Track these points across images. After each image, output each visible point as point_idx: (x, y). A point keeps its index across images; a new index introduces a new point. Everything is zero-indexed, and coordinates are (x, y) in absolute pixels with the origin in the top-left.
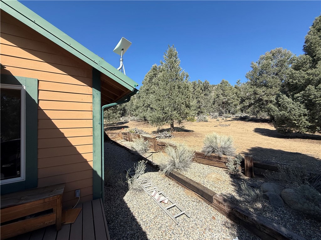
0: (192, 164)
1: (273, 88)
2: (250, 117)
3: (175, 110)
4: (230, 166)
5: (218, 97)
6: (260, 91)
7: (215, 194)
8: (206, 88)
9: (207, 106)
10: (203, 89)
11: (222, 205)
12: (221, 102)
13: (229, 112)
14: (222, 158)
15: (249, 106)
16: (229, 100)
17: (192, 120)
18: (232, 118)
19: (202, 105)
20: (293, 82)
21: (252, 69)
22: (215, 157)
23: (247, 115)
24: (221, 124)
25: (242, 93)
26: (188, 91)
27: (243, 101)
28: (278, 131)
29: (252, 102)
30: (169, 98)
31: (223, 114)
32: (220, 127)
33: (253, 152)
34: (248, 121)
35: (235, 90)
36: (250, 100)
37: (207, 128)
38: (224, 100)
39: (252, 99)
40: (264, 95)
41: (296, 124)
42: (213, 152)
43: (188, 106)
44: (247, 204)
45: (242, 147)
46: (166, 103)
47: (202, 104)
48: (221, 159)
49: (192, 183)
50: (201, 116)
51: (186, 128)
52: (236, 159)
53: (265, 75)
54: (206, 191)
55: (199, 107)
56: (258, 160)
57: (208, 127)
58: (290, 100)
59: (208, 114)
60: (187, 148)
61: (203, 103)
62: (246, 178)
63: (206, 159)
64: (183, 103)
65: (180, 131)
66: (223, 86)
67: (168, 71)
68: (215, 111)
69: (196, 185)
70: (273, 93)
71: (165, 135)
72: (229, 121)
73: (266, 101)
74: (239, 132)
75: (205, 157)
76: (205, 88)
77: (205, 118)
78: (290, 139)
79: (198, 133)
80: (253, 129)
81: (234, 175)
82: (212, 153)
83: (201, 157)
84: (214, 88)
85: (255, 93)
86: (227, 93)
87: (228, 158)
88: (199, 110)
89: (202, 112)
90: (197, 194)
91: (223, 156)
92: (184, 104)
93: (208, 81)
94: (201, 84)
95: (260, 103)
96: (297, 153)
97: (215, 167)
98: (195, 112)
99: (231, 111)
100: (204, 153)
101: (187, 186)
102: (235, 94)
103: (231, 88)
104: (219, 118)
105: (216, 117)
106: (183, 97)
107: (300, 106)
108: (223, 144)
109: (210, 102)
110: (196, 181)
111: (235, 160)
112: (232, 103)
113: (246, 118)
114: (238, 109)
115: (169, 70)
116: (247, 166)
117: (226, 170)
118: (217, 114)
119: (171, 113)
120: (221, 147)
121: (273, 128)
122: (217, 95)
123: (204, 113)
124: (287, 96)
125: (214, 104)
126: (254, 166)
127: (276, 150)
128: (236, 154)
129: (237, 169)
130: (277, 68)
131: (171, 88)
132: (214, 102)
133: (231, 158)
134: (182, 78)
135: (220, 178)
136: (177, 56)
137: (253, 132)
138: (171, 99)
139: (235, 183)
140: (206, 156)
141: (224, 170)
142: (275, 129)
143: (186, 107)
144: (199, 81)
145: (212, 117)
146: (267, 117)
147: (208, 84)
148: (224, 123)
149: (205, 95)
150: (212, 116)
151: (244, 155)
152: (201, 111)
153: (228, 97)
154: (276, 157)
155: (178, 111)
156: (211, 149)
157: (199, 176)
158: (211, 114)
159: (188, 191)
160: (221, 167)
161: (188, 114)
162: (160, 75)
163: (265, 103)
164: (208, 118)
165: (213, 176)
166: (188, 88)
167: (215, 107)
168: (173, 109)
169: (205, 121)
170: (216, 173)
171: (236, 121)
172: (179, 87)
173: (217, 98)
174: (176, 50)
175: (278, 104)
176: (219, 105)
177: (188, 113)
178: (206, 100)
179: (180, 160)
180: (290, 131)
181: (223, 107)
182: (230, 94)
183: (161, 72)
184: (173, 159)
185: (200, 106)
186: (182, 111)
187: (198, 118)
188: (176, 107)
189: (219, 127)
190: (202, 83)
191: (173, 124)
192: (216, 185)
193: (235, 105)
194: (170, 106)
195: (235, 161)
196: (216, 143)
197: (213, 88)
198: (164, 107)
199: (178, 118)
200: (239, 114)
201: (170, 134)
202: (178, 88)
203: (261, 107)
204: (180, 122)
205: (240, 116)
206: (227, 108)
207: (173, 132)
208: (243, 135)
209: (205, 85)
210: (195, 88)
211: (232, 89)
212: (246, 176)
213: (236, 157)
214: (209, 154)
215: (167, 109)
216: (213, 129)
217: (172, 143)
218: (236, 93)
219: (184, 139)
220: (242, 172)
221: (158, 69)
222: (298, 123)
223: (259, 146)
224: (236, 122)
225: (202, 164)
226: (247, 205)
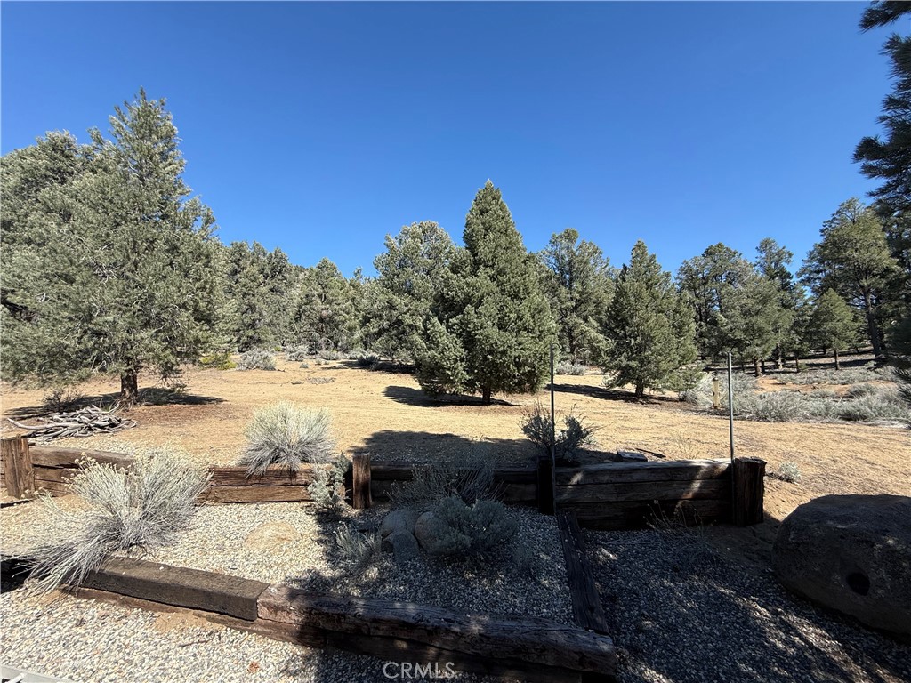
0: (199, 514)
1: (422, 300)
2: (379, 360)
3: (146, 325)
4: (318, 490)
5: (311, 301)
6: (400, 301)
7: (264, 587)
8: (276, 270)
9: (279, 324)
10: (267, 271)
11: (284, 614)
12: (315, 317)
13: (336, 345)
14: (298, 472)
15: (379, 334)
16: (336, 314)
17: (220, 364)
18: (342, 360)
19: (260, 320)
20: (448, 294)
21: (387, 251)
22: (279, 474)
23: (374, 354)
24: (312, 376)
25: (365, 301)
26: (208, 269)
27: (366, 320)
28: (425, 390)
29: (385, 324)
30: (121, 276)
31: (321, 349)
32: (310, 385)
33: (374, 444)
34: (376, 370)
35: (352, 292)
36: (380, 320)
37: (270, 388)
38: (324, 313)
39: (385, 317)
40: (405, 313)
41: (450, 376)
42: (276, 459)
43: (204, 318)
44: (347, 581)
45: (353, 435)
46: (103, 293)
47: (260, 315)
48: (296, 477)
49: (187, 582)
50: (256, 353)
51: (193, 391)
52: (334, 469)
53: (409, 270)
54: (237, 592)
55: (252, 326)
56: (381, 462)
57: (274, 386)
58: (443, 328)
59: (278, 346)
60: (184, 460)
61: (265, 313)
62: (355, 512)
63: (251, 485)
64: (184, 306)
65: (166, 403)
66: (323, 273)
67: (127, 178)
68: (300, 339)
69: (203, 584)
70: (421, 311)
71: (87, 420)
72: (334, 368)
73: (410, 326)
74: (353, 397)
75: (248, 478)
76: (273, 269)
77: (265, 358)
78: (441, 408)
79: (238, 407)
80: (383, 389)
81: (327, 514)
82: (272, 462)
83: (235, 482)
84: (302, 275)
85: (392, 306)
86: (332, 295)
87: (315, 470)
88: (251, 333)
89: (259, 341)
90: (205, 613)
91: (303, 466)
92: (188, 310)
93: (285, 253)
94: (261, 257)
95: (398, 330)
96: (447, 435)
97: (279, 505)
98: (228, 339)
99: (339, 344)
100: (244, 468)
101: (166, 600)
102: (350, 302)
103: (343, 283)
104: (310, 362)
105: (299, 358)
106: (188, 284)
107: (456, 342)
108: (303, 433)
109: (287, 314)
110: (207, 569)
111: (331, 472)
112: (343, 322)
113: (372, 363)
114: (357, 340)
115: (134, 176)
116: (357, 482)
117: (309, 503)
118: (303, 348)
119: (125, 334)
120: (300, 442)
121: (417, 386)
122: (307, 296)
123: (265, 344)
124: (439, 320)
125: (297, 320)
126: (372, 479)
127: (416, 434)
128: (336, 456)
129: (336, 494)
130: (429, 261)
131: (135, 243)
132: (299, 313)
133: (321, 469)
134: (188, 219)
135: (288, 533)
136: (177, 140)
137: (382, 395)
138: (133, 285)
139: (327, 535)
140: (250, 476)
141: (302, 508)
142: (420, 388)
143: (196, 319)
144: (257, 245)
145: (289, 355)
146: (411, 363)
147: (286, 261)
148: (320, 374)
149: (272, 290)
150: (291, 352)
151: (352, 454)
152: (256, 336)
153: (336, 307)
154: (413, 449)
155: (160, 331)
156: (267, 453)
157: (220, 548)
158: (289, 347)
159: (169, 616)
160: (295, 498)
161: (204, 343)
162: (84, 181)
163: (408, 330)
164: (275, 359)
165: (268, 533)
166: (207, 257)
167: (301, 328)
168: (138, 323)
169: (266, 369)
170: (279, 521)
171: (350, 369)
172: (174, 249)
173: (306, 304)
174: (173, 121)
175: (426, 335)
176: (311, 325)
177: (202, 340)
178: (274, 307)
179: (147, 510)
180: (442, 391)
181: (321, 331)
182: (340, 298)
183: (94, 172)
184: (108, 515)
185: (254, 321)
186: (176, 333)
187: (245, 359)
188: (153, 315)
189: (306, 385)
190: (265, 255)
191: (135, 377)
192: (272, 560)
193: (350, 329)
194: (124, 308)
195: (333, 475)
196: (285, 432)
197: (298, 276)
198: (90, 309)
199: (158, 357)
200: (358, 353)
201: (112, 417)
202: (168, 251)
203: (400, 339)
204: (167, 370)
205: (359, 356)
206: (331, 334)
207: (131, 407)
208: (361, 405)
209: (273, 261)
210: (241, 263)
211: (344, 286)
212: (356, 508)
213: (335, 464)
214: (262, 469)
215: (110, 319)
216: (289, 392)
217: (116, 450)
218: (353, 299)
219: (178, 430)
220: (346, 501)
221: (78, 157)
222: (453, 375)
223: (388, 429)
224: (349, 371)
225: (235, 506)
226: (347, 585)
